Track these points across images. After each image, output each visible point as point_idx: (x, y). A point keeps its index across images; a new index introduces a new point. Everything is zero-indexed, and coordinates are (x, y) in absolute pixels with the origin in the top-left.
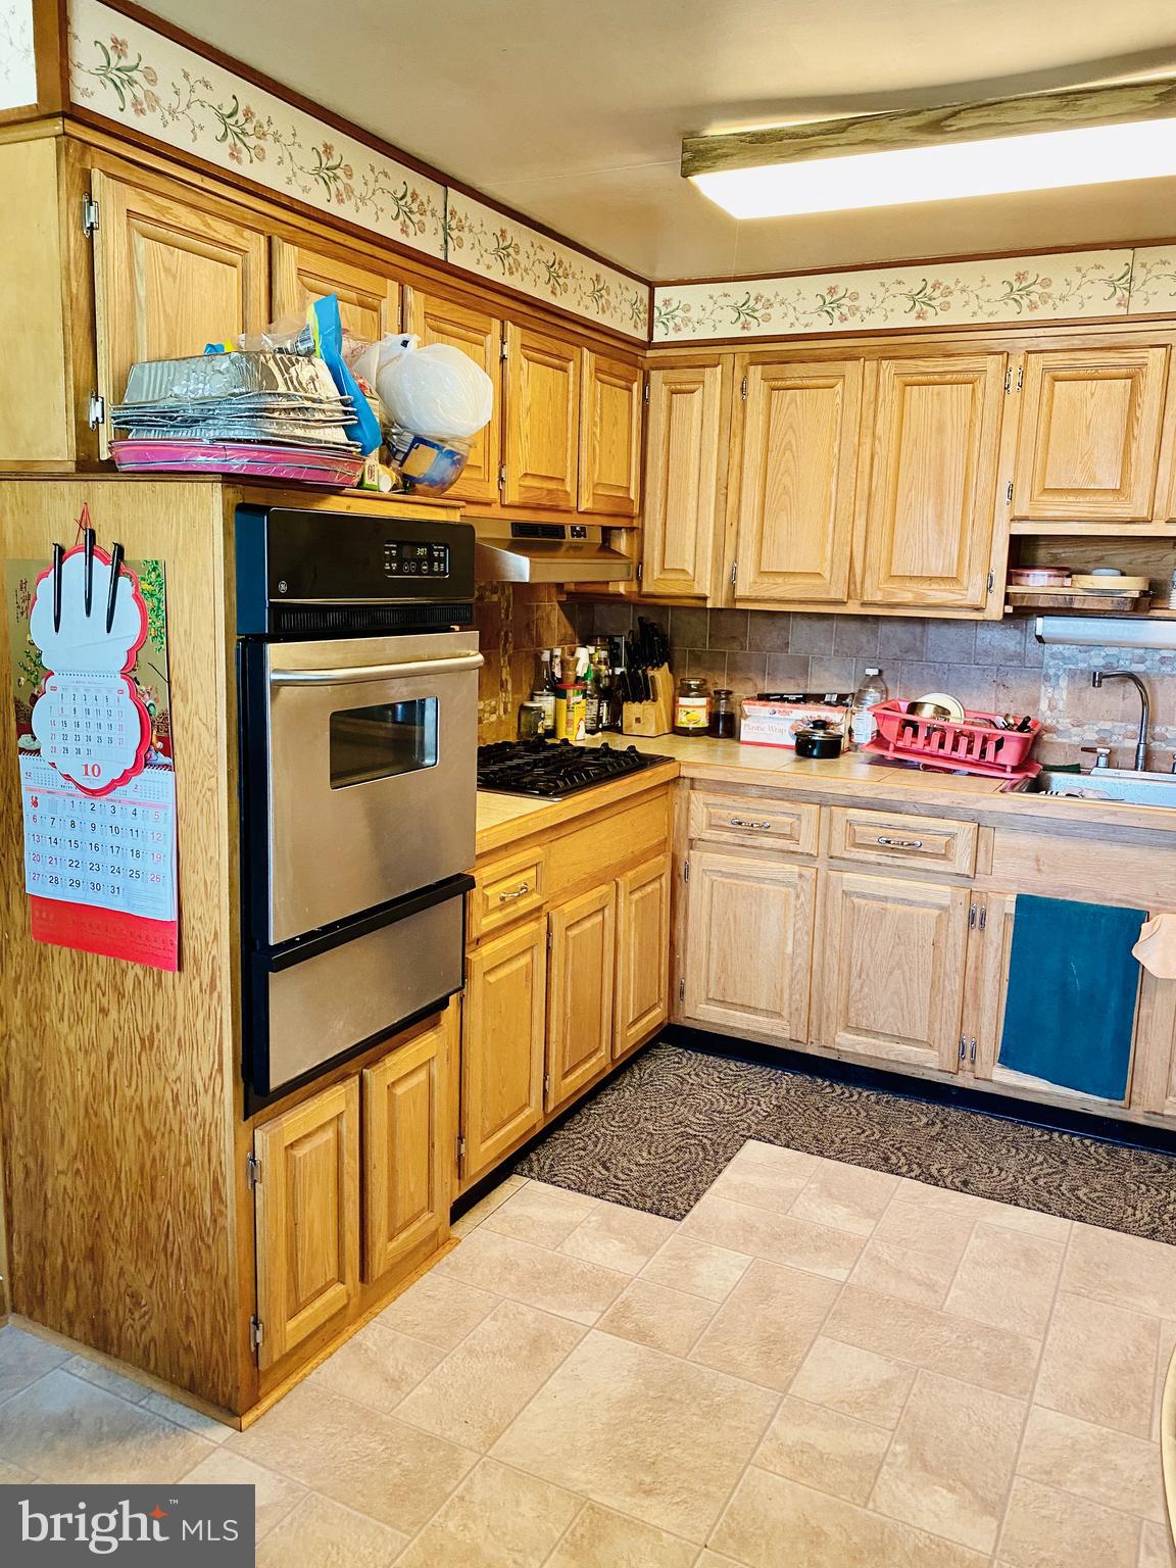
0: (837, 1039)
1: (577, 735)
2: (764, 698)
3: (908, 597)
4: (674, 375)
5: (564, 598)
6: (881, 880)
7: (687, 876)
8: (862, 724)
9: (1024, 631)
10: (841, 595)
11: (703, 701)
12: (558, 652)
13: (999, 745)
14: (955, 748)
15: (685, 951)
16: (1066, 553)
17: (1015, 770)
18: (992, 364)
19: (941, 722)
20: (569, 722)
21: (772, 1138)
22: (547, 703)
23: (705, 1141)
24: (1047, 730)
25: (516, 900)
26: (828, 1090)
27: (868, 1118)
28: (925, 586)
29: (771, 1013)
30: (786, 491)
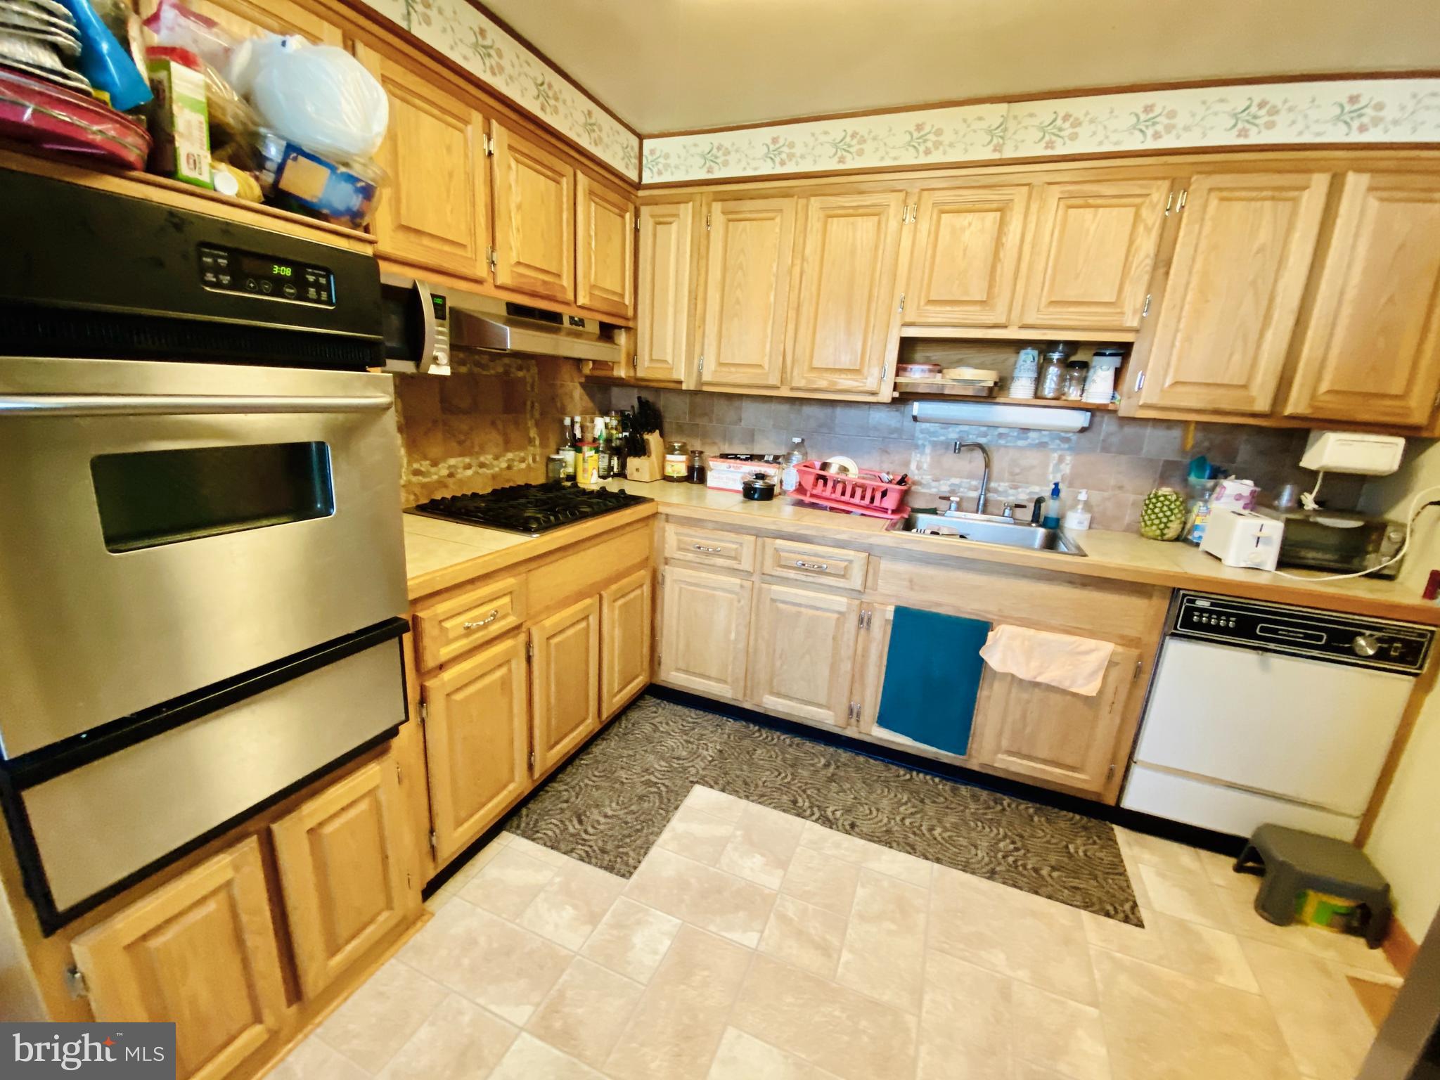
0: (763, 700)
1: (590, 481)
2: (725, 456)
3: (823, 384)
4: (658, 210)
5: (583, 380)
6: (797, 591)
7: (663, 584)
8: (787, 477)
9: (903, 413)
10: (774, 380)
11: (683, 458)
12: (578, 419)
13: (884, 494)
14: (853, 496)
15: (662, 634)
16: (937, 354)
17: (894, 512)
18: (895, 200)
19: (841, 477)
20: (585, 470)
21: (712, 783)
22: (568, 455)
23: (663, 788)
24: (914, 483)
25: (486, 626)
26: (757, 734)
27: (784, 760)
28: (837, 376)
29: (719, 680)
30: (738, 302)
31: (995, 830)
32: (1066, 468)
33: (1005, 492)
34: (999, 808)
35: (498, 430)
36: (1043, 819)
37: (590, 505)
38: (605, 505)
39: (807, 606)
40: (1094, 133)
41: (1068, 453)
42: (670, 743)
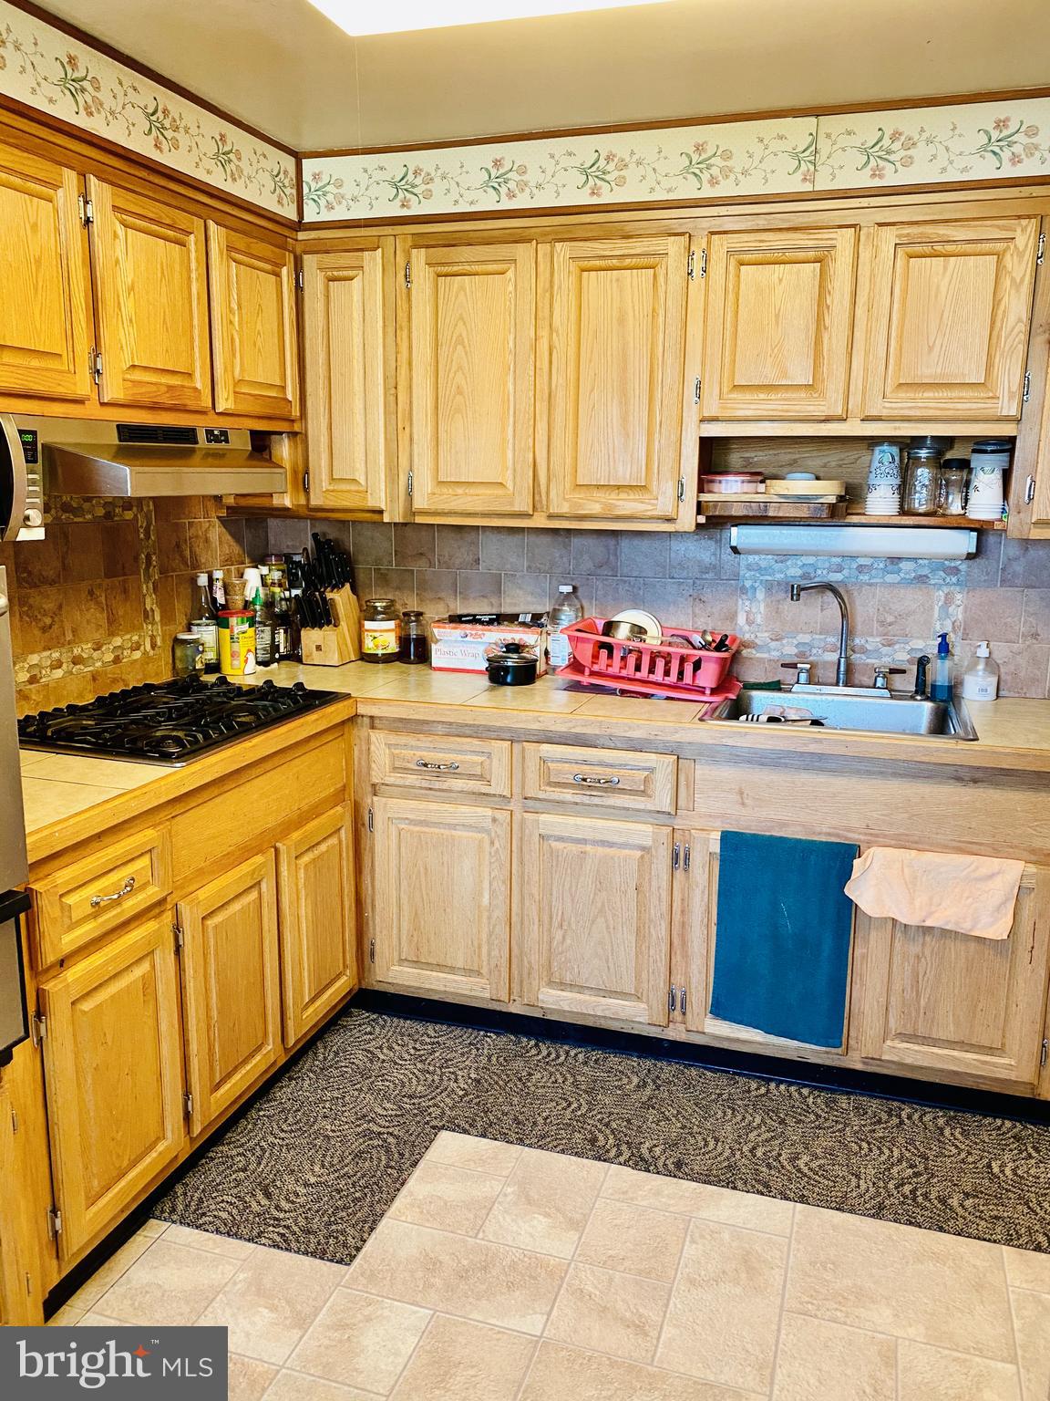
0: (541, 997)
1: (245, 671)
2: (456, 619)
3: (596, 509)
4: (329, 259)
5: (223, 513)
6: (579, 821)
7: (371, 825)
8: (556, 646)
9: (718, 542)
10: (523, 504)
11: (391, 624)
12: (218, 574)
13: (697, 666)
14: (651, 671)
15: (373, 906)
16: (760, 457)
17: (714, 692)
18: (674, 246)
19: (635, 644)
20: (234, 655)
21: (467, 1127)
22: (206, 633)
23: (391, 1140)
24: (744, 645)
25: (117, 902)
26: (534, 1052)
27: (576, 1084)
28: (613, 496)
29: (469, 972)
30: (460, 391)
31: (887, 1152)
32: (958, 613)
33: (875, 651)
34: (895, 1121)
35: (98, 603)
36: (957, 1133)
37: (252, 711)
38: (276, 710)
39: (595, 843)
40: (934, 157)
41: (958, 588)
42: (397, 1075)
